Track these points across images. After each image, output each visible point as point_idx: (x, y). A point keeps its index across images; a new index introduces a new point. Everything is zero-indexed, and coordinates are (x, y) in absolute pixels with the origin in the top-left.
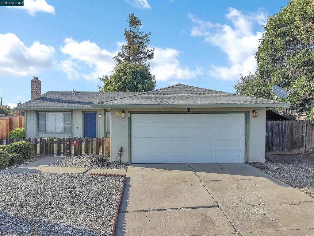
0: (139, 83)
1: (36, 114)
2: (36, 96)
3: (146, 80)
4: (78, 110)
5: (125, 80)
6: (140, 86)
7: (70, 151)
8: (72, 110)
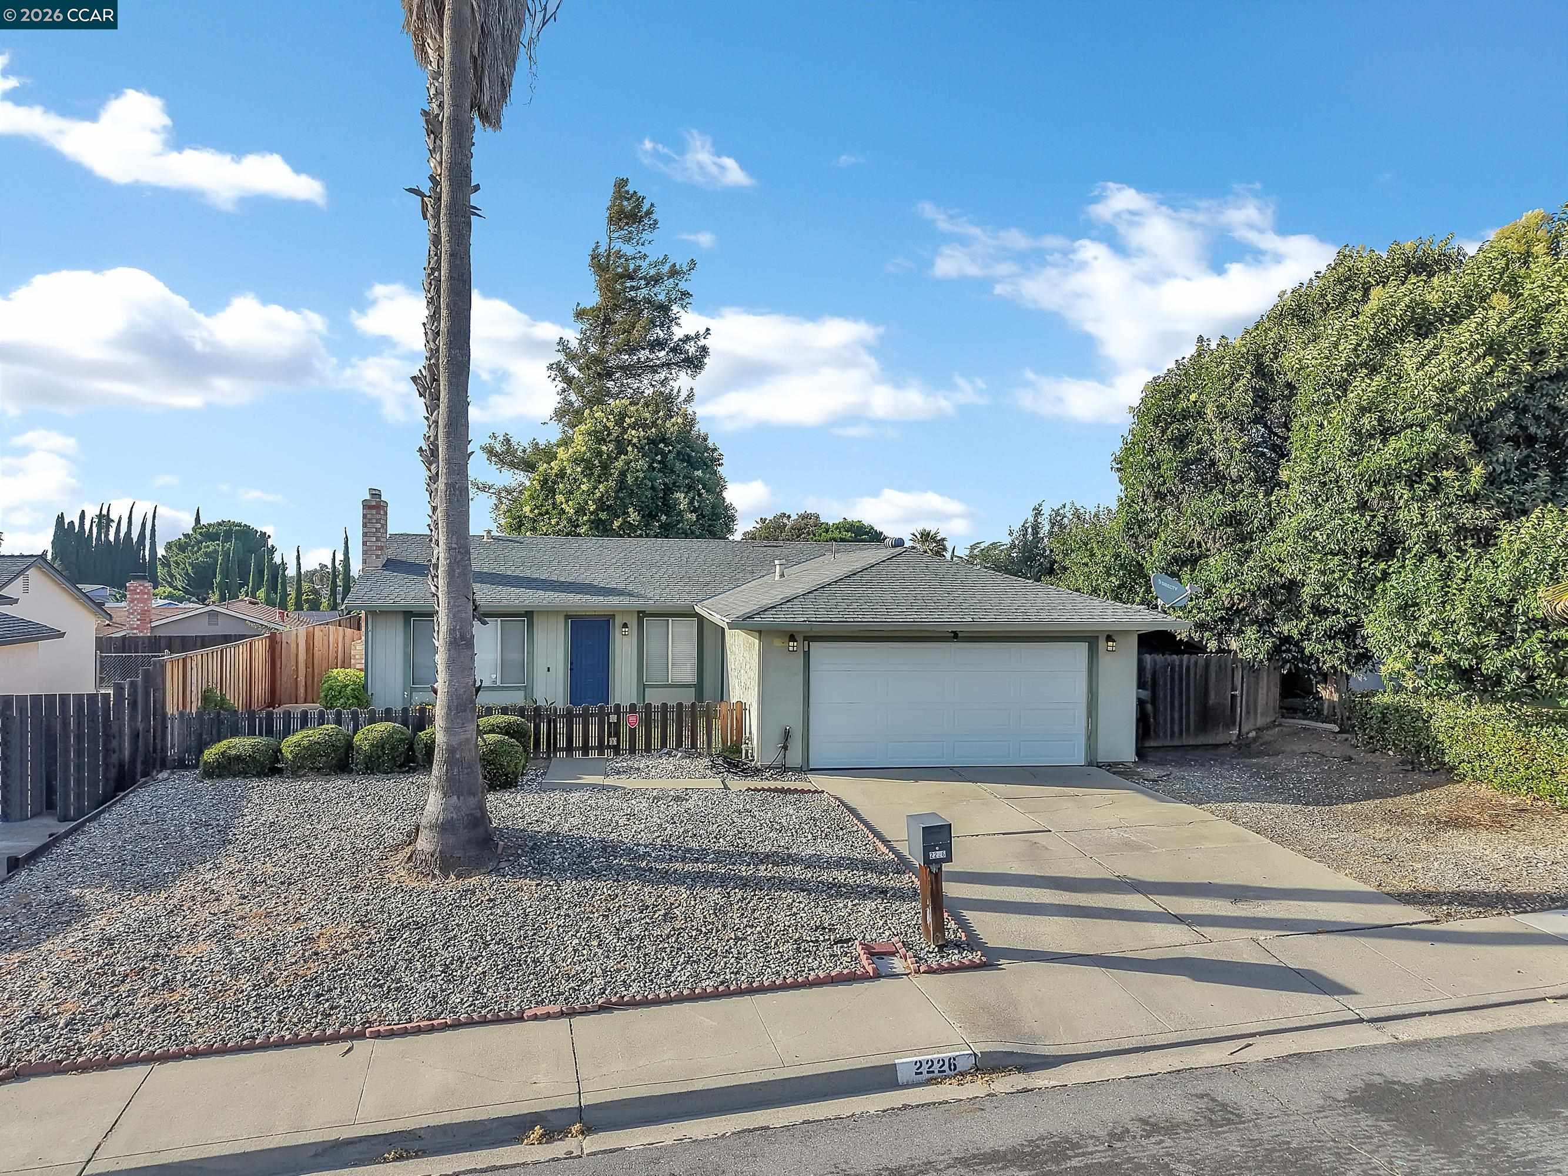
0: (676, 487)
1: (407, 623)
6: (682, 499)
7: (618, 741)
8: (532, 612)
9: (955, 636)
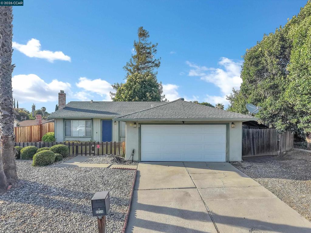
0: (147, 91)
1: (64, 121)
2: (62, 106)
3: (153, 88)
4: (97, 119)
5: (135, 89)
6: (148, 94)
7: (95, 152)
8: (93, 118)
9: (183, 123)
